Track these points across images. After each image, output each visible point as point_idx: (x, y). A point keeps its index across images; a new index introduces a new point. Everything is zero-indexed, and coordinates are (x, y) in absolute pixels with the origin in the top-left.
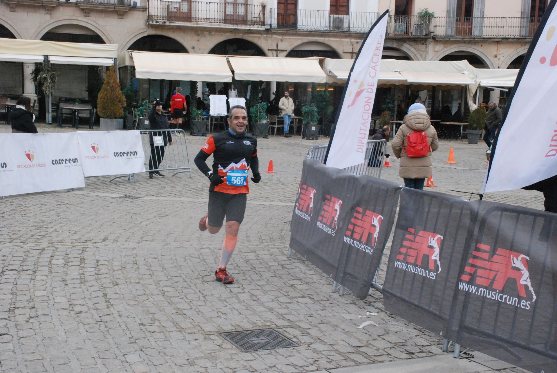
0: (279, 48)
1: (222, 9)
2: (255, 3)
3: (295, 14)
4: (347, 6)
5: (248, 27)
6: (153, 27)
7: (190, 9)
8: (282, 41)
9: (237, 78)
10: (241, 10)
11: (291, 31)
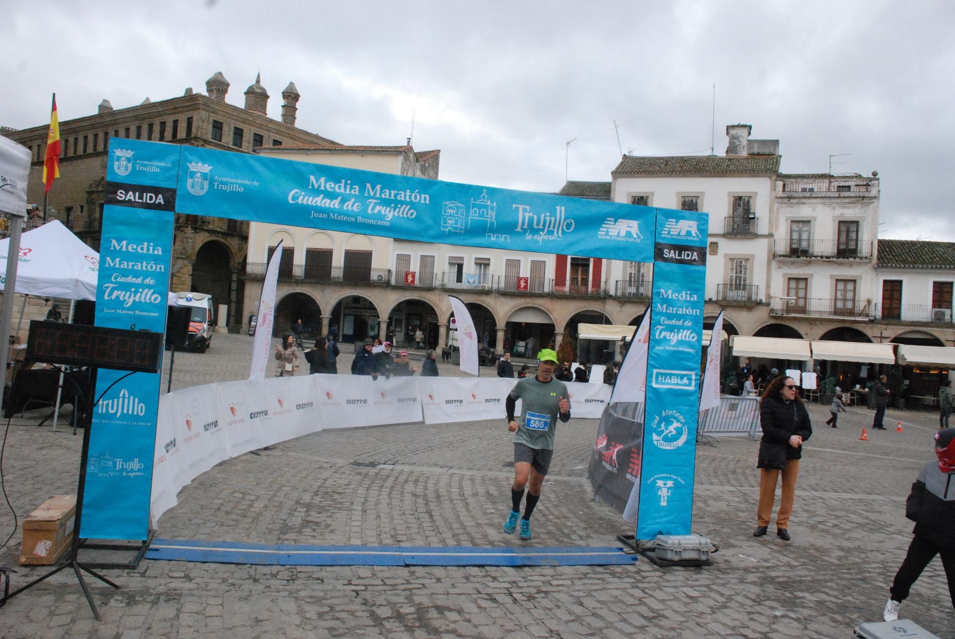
0: (883, 335)
1: (833, 305)
2: (862, 299)
3: (899, 308)
4: (951, 302)
5: (853, 318)
6: (775, 318)
7: (805, 304)
8: (886, 329)
9: (814, 357)
10: (849, 305)
11: (894, 321)
